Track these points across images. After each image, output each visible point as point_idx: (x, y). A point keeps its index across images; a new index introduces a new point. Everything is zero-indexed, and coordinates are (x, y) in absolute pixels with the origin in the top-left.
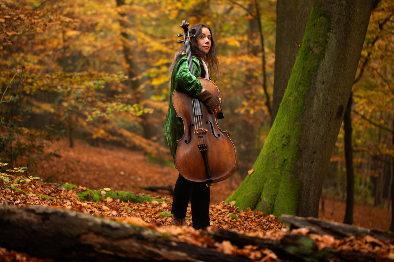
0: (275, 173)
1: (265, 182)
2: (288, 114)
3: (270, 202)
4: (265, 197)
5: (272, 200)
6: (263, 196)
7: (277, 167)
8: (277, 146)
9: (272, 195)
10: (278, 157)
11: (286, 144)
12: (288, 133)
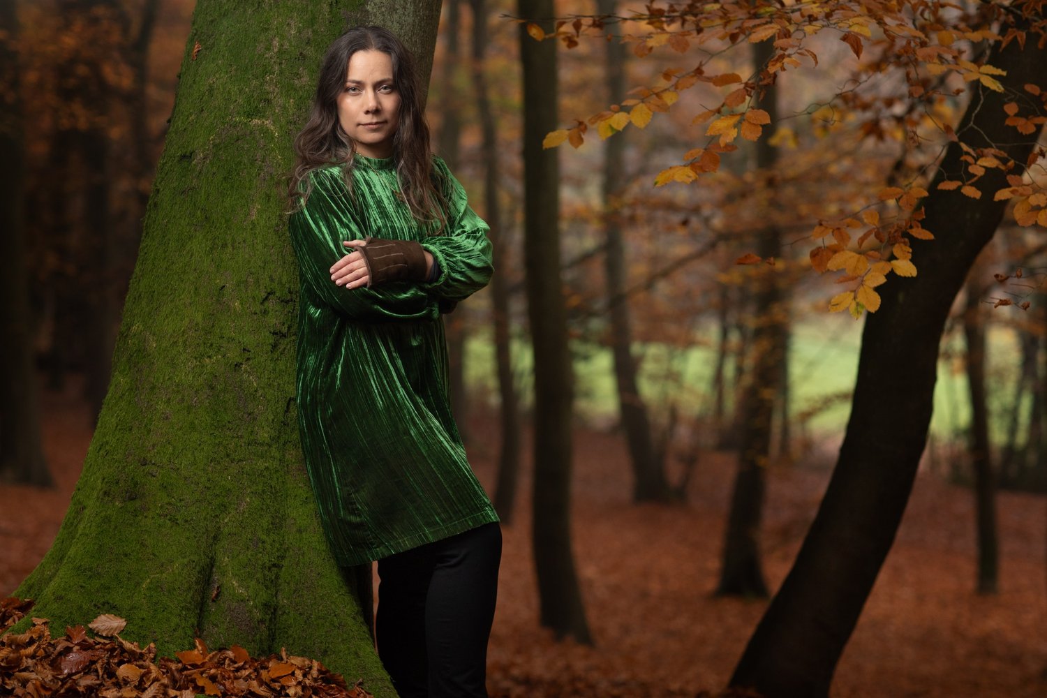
0: (261, 464)
1: (224, 507)
2: (268, 197)
3: (264, 596)
4: (235, 575)
5: (267, 588)
6: (224, 574)
7: (264, 434)
8: (249, 340)
9: (268, 564)
10: (260, 392)
11: (284, 330)
12: (284, 279)
